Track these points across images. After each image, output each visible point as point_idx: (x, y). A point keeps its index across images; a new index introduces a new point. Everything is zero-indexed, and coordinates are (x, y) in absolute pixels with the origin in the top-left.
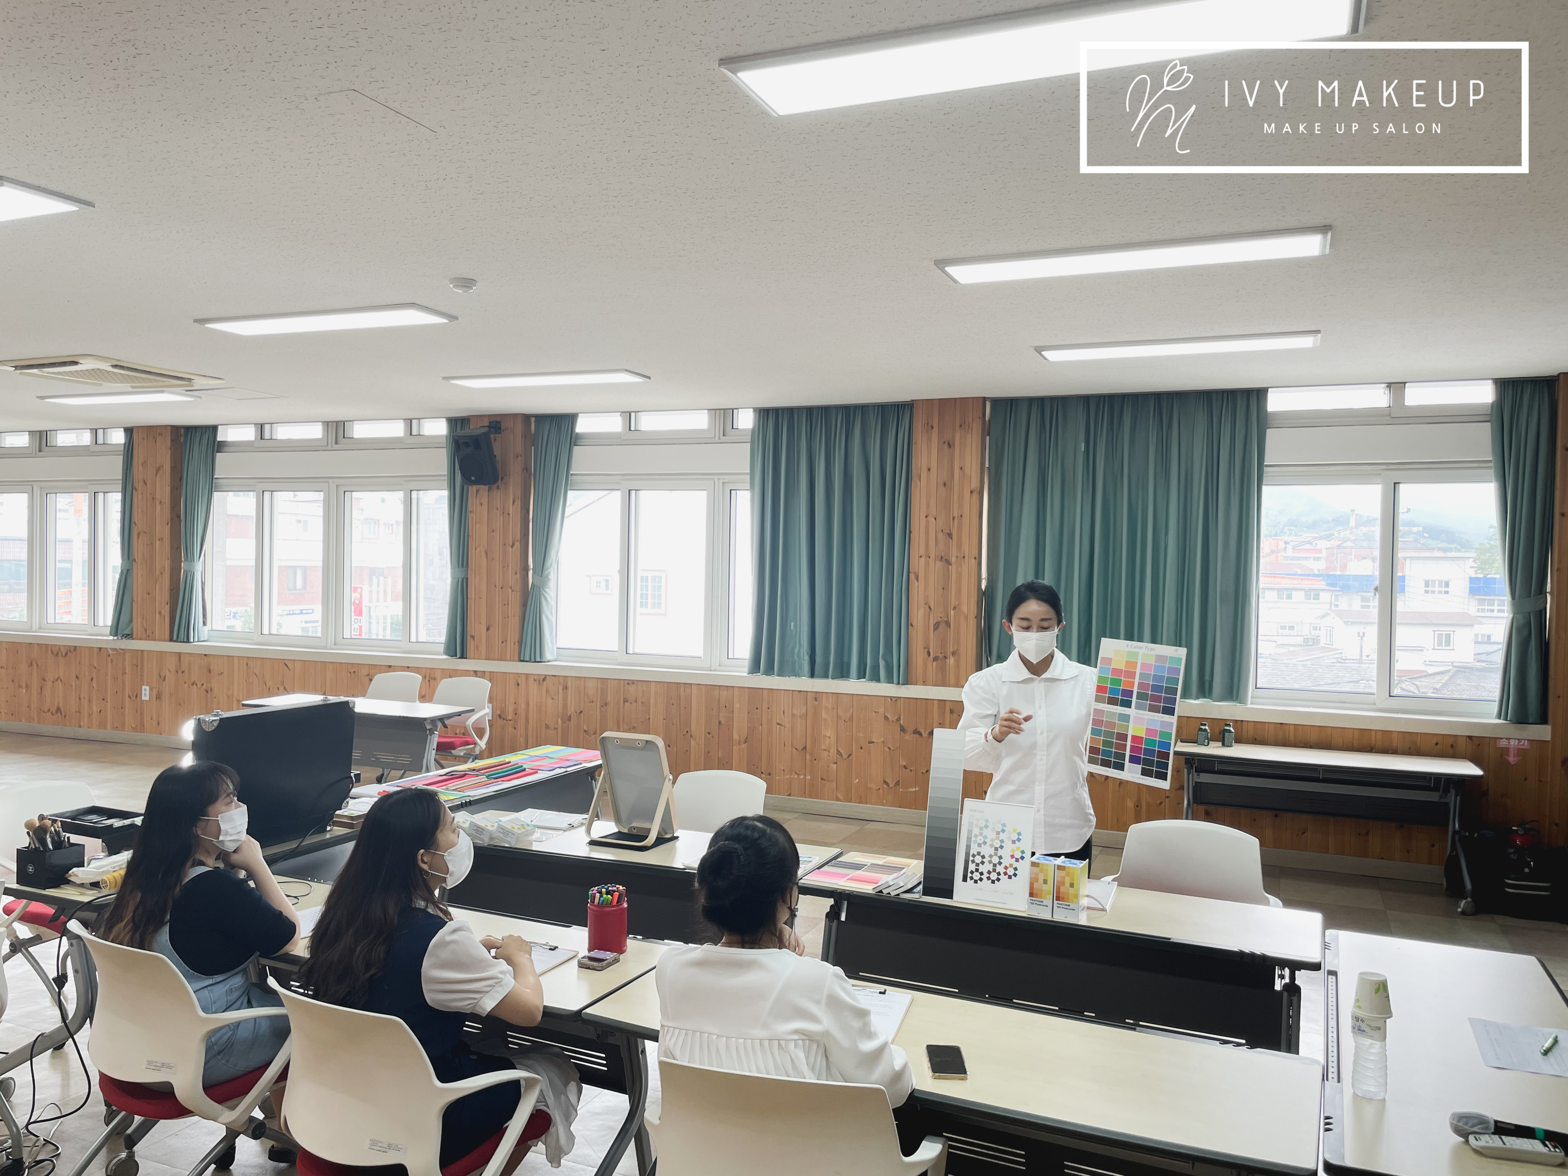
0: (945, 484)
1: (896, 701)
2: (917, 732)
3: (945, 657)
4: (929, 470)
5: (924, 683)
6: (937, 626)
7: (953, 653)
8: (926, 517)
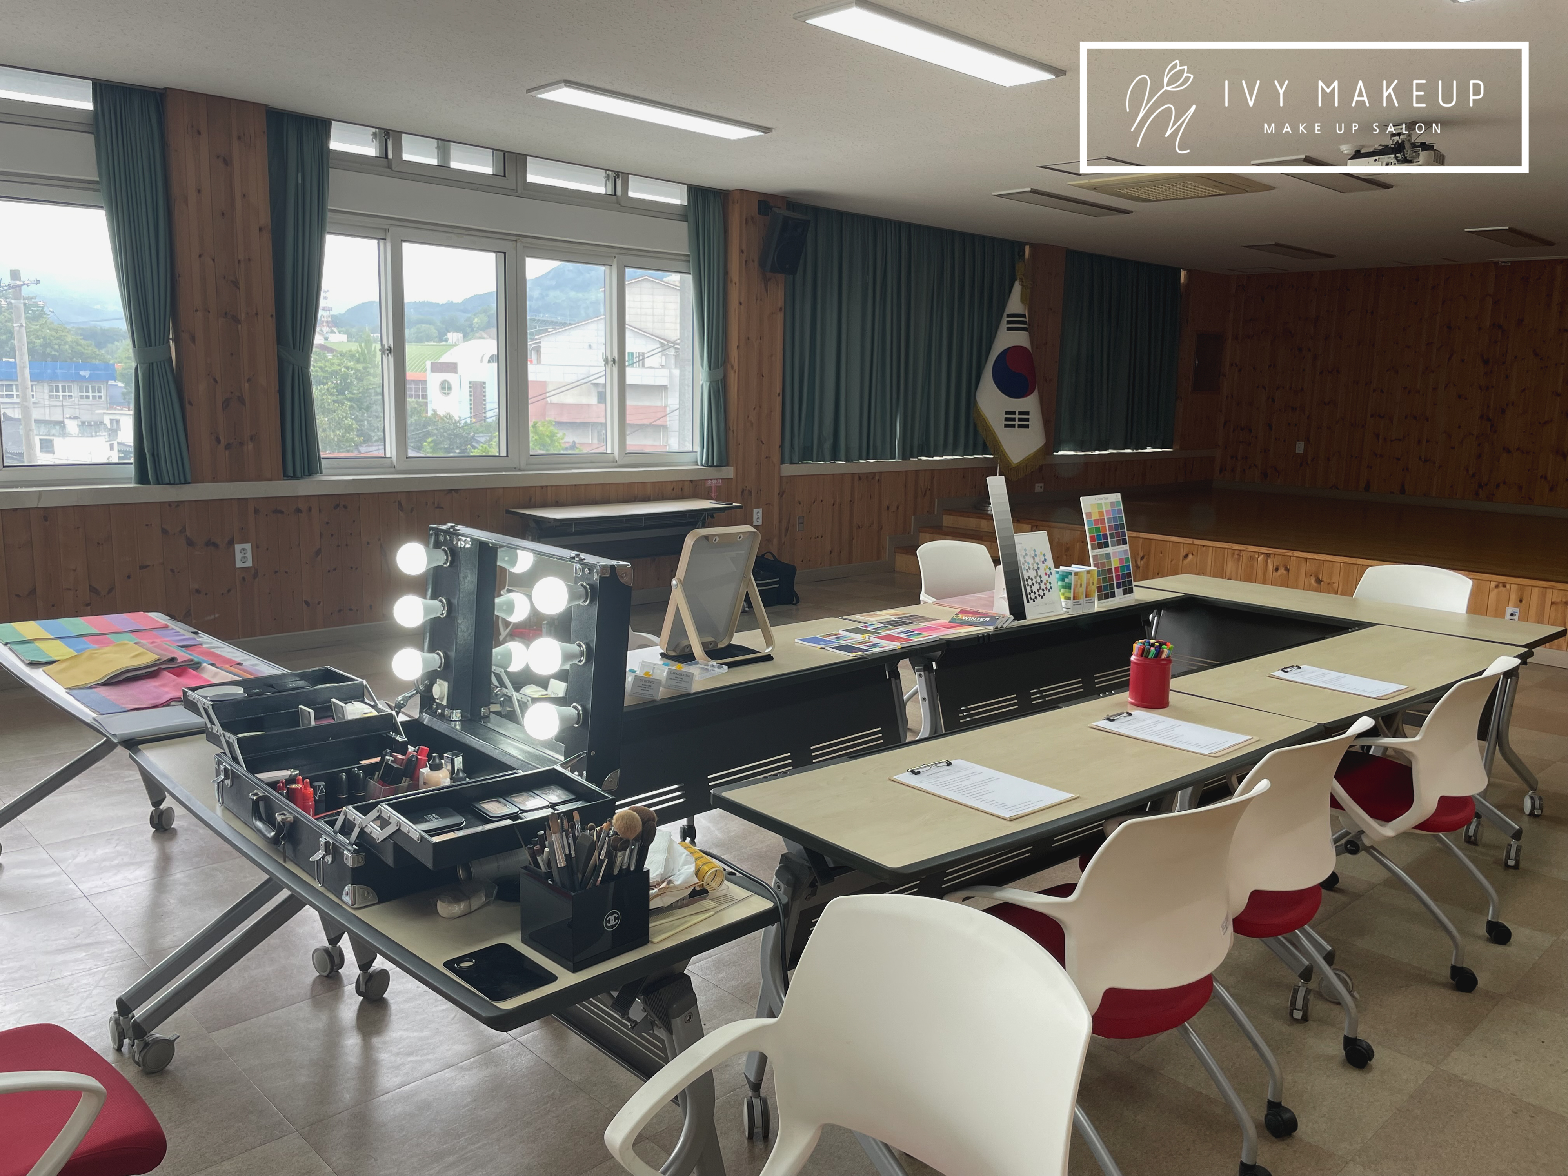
0: (223, 214)
1: (177, 506)
2: (210, 544)
3: (241, 444)
4: (199, 191)
5: (215, 480)
6: (226, 403)
7: (252, 438)
8: (200, 256)
